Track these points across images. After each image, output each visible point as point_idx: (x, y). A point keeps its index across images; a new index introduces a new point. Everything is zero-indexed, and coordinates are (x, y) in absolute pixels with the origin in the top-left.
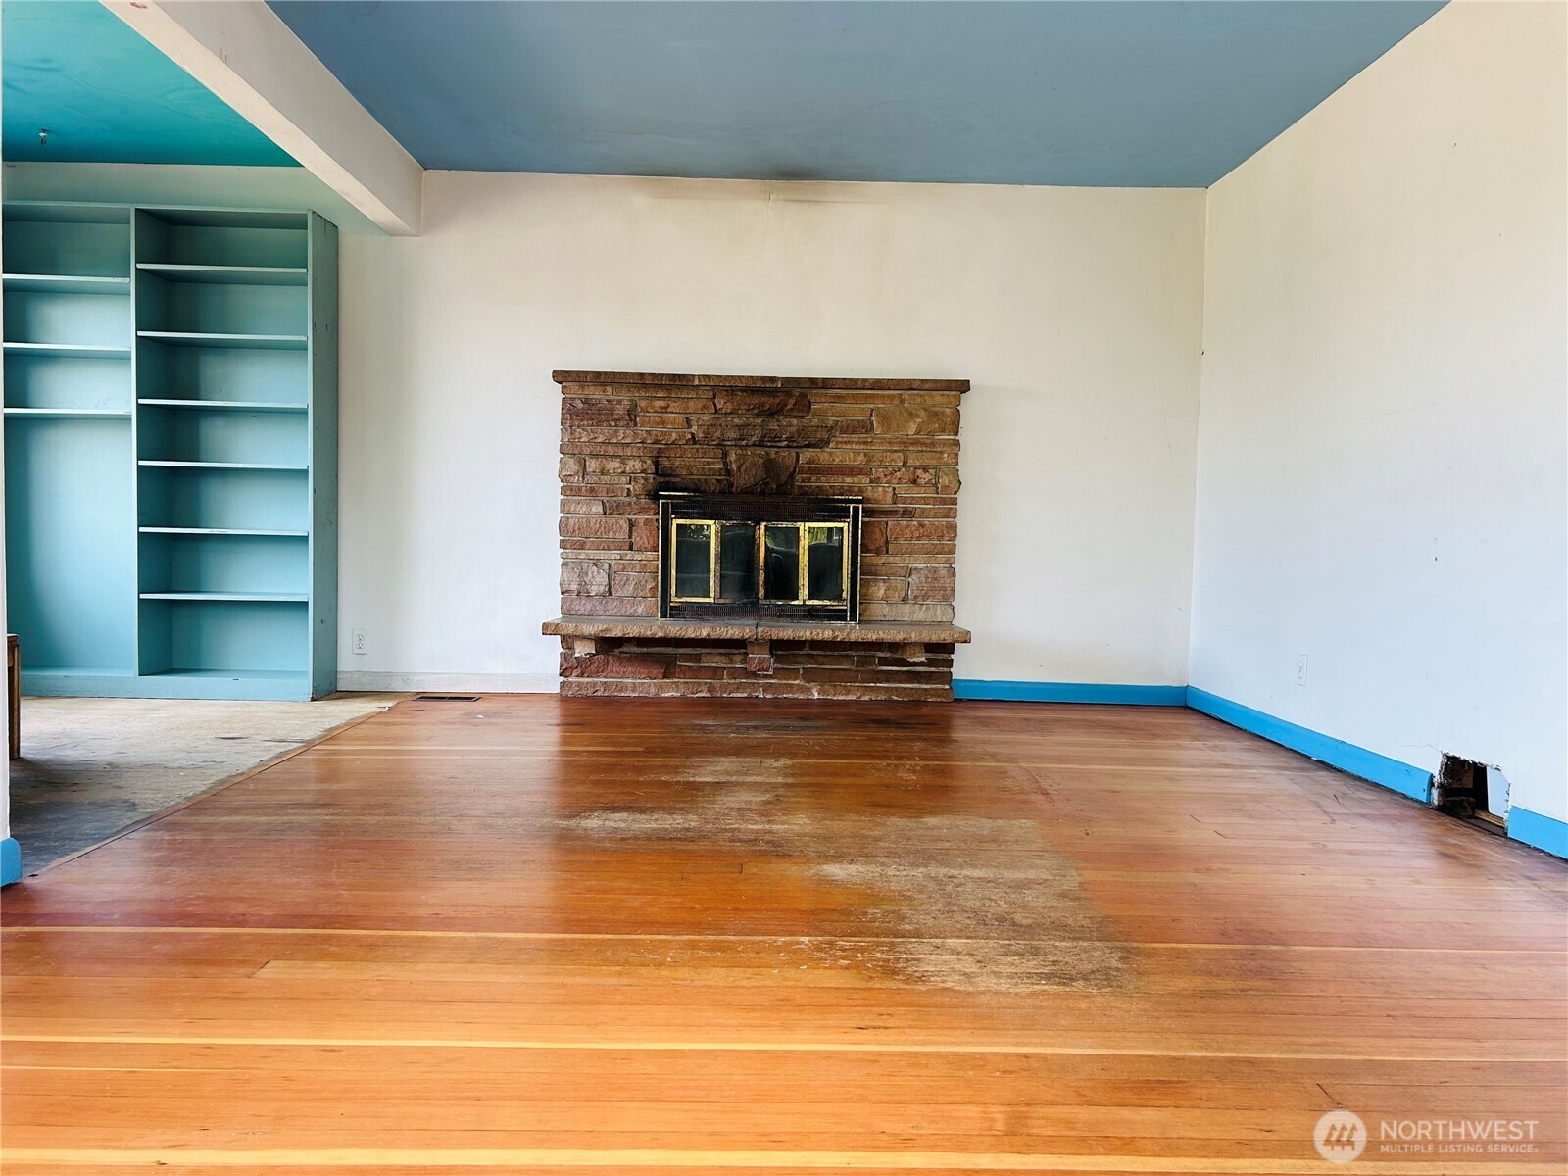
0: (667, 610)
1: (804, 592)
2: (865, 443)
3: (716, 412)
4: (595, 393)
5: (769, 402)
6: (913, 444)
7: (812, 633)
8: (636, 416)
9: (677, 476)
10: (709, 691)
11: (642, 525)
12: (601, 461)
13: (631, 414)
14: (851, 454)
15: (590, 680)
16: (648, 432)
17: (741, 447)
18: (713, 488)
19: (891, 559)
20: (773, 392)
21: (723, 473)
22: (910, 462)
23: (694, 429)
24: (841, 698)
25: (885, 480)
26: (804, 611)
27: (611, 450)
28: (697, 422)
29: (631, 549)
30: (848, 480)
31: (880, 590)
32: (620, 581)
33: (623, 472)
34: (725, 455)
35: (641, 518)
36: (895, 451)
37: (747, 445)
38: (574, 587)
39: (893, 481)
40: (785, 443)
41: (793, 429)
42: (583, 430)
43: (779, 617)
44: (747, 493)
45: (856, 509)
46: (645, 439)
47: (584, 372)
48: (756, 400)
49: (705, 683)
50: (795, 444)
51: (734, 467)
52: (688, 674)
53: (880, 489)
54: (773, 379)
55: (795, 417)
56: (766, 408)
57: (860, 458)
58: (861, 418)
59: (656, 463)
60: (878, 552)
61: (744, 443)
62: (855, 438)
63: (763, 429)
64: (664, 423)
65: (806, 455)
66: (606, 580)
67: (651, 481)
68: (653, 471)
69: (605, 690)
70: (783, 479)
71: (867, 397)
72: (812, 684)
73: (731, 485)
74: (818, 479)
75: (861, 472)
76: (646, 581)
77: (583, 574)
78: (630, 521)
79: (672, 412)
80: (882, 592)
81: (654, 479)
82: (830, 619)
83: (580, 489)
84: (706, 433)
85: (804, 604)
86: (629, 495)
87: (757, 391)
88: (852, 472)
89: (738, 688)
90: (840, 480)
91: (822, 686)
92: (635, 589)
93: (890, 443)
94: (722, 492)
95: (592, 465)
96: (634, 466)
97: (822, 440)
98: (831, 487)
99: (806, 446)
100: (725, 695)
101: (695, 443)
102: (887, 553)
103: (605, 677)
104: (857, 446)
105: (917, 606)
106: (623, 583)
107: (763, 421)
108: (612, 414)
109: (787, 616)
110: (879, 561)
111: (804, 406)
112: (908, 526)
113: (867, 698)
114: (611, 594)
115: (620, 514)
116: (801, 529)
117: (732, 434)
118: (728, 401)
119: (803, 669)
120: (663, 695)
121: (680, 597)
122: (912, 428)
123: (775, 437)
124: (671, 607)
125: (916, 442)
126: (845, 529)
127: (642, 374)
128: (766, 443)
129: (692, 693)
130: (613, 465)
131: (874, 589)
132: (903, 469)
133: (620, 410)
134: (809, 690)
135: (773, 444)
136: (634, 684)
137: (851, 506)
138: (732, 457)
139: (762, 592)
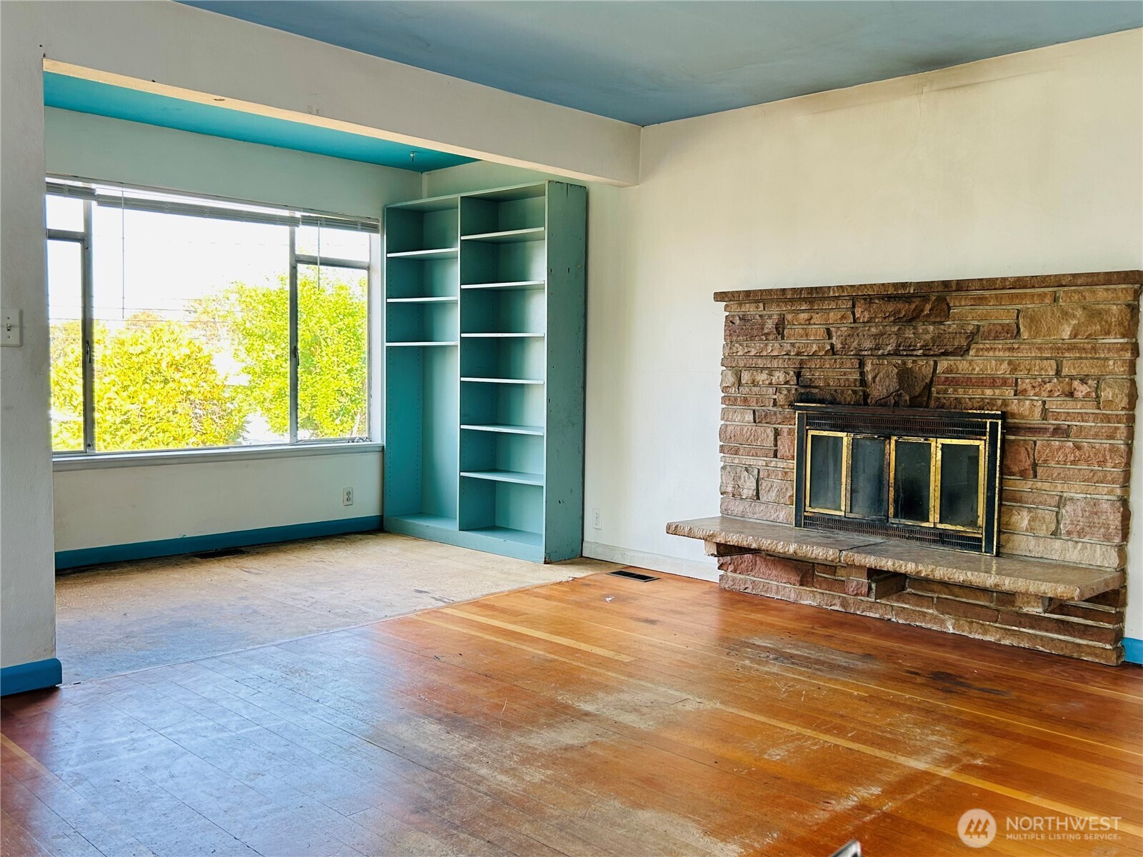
0: (803, 520)
1: (934, 516)
2: (1011, 349)
3: (855, 321)
4: (750, 309)
5: (904, 308)
6: (1068, 350)
7: (893, 565)
8: (784, 329)
9: (816, 387)
10: (842, 605)
11: (785, 434)
12: (752, 373)
13: (780, 328)
14: (994, 362)
15: (741, 576)
16: (793, 345)
17: (879, 357)
18: (848, 399)
19: (1039, 485)
20: (907, 298)
21: (858, 384)
22: (1065, 371)
23: (834, 340)
24: (977, 637)
25: (1032, 393)
26: (934, 534)
27: (760, 363)
28: (836, 332)
29: (775, 456)
30: (989, 392)
31: (1022, 520)
32: (765, 487)
33: (770, 384)
34: (862, 364)
35: (785, 428)
36: (1047, 359)
37: (883, 355)
38: (730, 489)
39: (1043, 394)
40: (921, 351)
41: (928, 337)
42: (740, 345)
43: (908, 538)
44: (881, 405)
45: (994, 426)
46: (790, 351)
47: (737, 292)
48: (890, 307)
49: (840, 596)
50: (932, 353)
51: (870, 377)
52: (824, 586)
53: (1028, 402)
54: (904, 285)
55: (934, 323)
56: (902, 316)
57: (1003, 367)
58: (1007, 322)
59: (798, 375)
60: (1023, 474)
61: (880, 352)
62: (999, 344)
63: (898, 339)
64: (807, 336)
65: (943, 364)
66: (755, 485)
67: (793, 392)
68: (795, 381)
69: (753, 588)
70: (918, 390)
71: (1012, 297)
72: (947, 616)
73: (866, 396)
74: (955, 390)
75: (1005, 382)
76: (787, 489)
77: (736, 478)
78: (776, 430)
79: (815, 324)
80: (1025, 523)
81: (796, 389)
82: (963, 546)
83: (736, 399)
84: (844, 344)
85: (935, 528)
86: (775, 404)
87: (895, 297)
88: (993, 382)
89: (871, 608)
90: (979, 391)
91: (956, 619)
92: (778, 496)
93: (1039, 349)
94: (857, 404)
95: (746, 377)
96: (778, 377)
97: (960, 348)
98: (970, 399)
99: (945, 354)
100: (858, 613)
101: (834, 354)
102: (1035, 476)
103: (753, 576)
104: (1001, 354)
105: (1069, 543)
106: (767, 489)
107: (899, 329)
108: (763, 329)
109: (917, 539)
110: (1025, 486)
111: (942, 311)
112: (1060, 448)
113: (1007, 642)
114: (758, 498)
115: (767, 423)
116: (933, 444)
117: (868, 344)
118: (865, 310)
119: (938, 598)
120: (802, 602)
121: (813, 508)
122: (1066, 332)
123: (910, 346)
124: (805, 516)
125: (1071, 348)
126: (982, 448)
127: (784, 290)
128: (901, 353)
129: (827, 605)
130: (762, 377)
131: (1015, 518)
132: (1055, 380)
133: (770, 325)
134: (942, 622)
135: (909, 353)
136: (778, 586)
137: (988, 421)
138: (868, 367)
139: (891, 510)
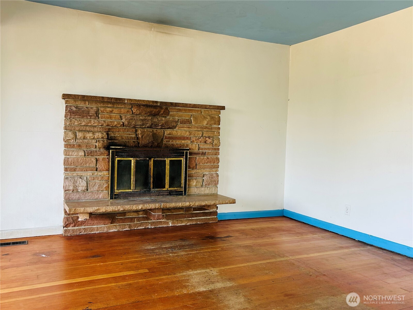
0: (113, 196)
1: (167, 186)
2: (189, 128)
3: (133, 114)
4: (81, 104)
5: (154, 110)
6: (205, 128)
8: (99, 114)
9: (116, 140)
10: (129, 227)
11: (101, 160)
12: (84, 133)
13: (97, 113)
14: (184, 132)
15: (78, 228)
16: (104, 121)
17: (142, 128)
18: (132, 145)
19: (198, 171)
20: (155, 107)
21: (136, 138)
22: (204, 135)
23: (124, 120)
24: (180, 225)
25: (196, 141)
26: (167, 192)
27: (88, 129)
28: (125, 118)
29: (97, 170)
30: (183, 141)
31: (194, 183)
32: (92, 185)
33: (93, 138)
34: (136, 131)
35: (101, 157)
36: (199, 131)
37: (145, 127)
38: (71, 188)
39: (199, 142)
40: (160, 127)
41: (163, 122)
42: (76, 120)
43: (158, 196)
44: (145, 147)
45: (187, 153)
46: (103, 124)
47: (77, 95)
48: (149, 110)
49: (128, 224)
50: (164, 127)
51: (140, 136)
52: (121, 221)
53: (194, 145)
54: (156, 102)
55: (163, 117)
56: (153, 113)
57: (187, 133)
58: (187, 118)
59: (108, 134)
60: (193, 169)
61: (144, 126)
62: (185, 125)
63: (152, 121)
64: (111, 118)
65: (167, 132)
66: (86, 184)
67: (106, 142)
68: (107, 138)
69: (85, 232)
70: (159, 141)
71: (190, 110)
72: (169, 221)
73: (139, 143)
74: (172, 141)
75: (187, 138)
76: (103, 184)
77: (75, 182)
78: (96, 158)
79: (114, 113)
80: (194, 184)
81: (107, 141)
82: (177, 195)
83: (74, 145)
84: (129, 122)
85: (167, 190)
86: (96, 147)
87: (149, 106)
88: (184, 138)
89: (141, 225)
90: (180, 141)
91: (173, 221)
92: (98, 188)
93: (197, 128)
94: (135, 146)
95: (79, 135)
96: (98, 135)
97: (174, 126)
98: (176, 144)
99: (168, 128)
100: (135, 228)
101: (124, 126)
102: (196, 168)
103: (85, 226)
104: (186, 129)
105: (206, 188)
106: (93, 185)
107: (152, 118)
108: (89, 113)
109: (161, 195)
110: (193, 172)
111: (167, 113)
112: (203, 159)
113: (189, 224)
114: (87, 190)
115: (92, 156)
116: (167, 160)
117: (139, 123)
118: (138, 109)
119: (166, 215)
120: (110, 231)
121: (119, 190)
122: (205, 123)
123: (156, 125)
124: (115, 194)
125: (206, 128)
126: (183, 160)
127: (103, 97)
128: (152, 127)
129: (122, 229)
130: (89, 135)
131: (191, 183)
132: (202, 138)
133: (92, 112)
134: (168, 223)
135: (155, 127)
136: (98, 227)
137: (185, 151)
138: (139, 132)
139: (152, 186)
